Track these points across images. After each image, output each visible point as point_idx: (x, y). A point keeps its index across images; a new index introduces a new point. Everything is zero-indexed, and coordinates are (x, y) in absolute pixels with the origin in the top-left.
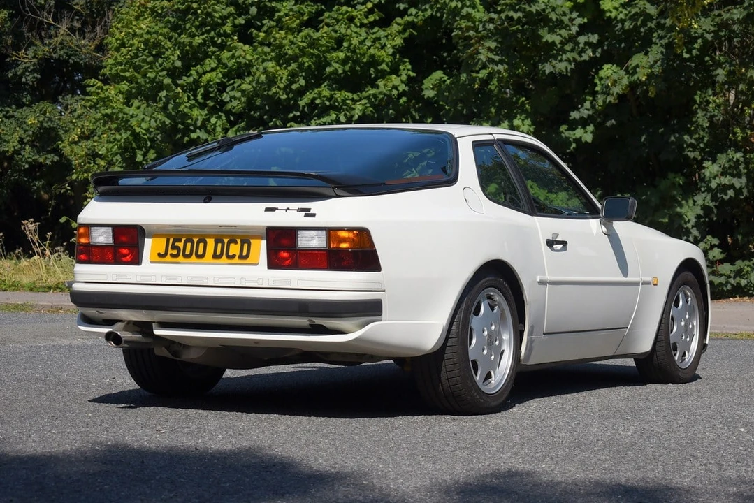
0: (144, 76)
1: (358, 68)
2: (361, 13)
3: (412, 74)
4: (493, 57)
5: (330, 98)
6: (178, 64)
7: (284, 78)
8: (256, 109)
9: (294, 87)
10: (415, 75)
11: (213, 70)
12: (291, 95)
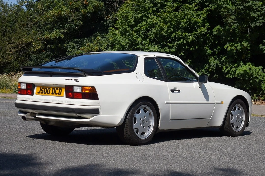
0: (122, 27)
1: (191, 25)
2: (193, 6)
3: (209, 27)
4: (233, 21)
5: (181, 35)
6: (133, 23)
7: (166, 28)
8: (158, 38)
9: (169, 31)
10: (210, 27)
11: (145, 25)
12: (168, 34)
